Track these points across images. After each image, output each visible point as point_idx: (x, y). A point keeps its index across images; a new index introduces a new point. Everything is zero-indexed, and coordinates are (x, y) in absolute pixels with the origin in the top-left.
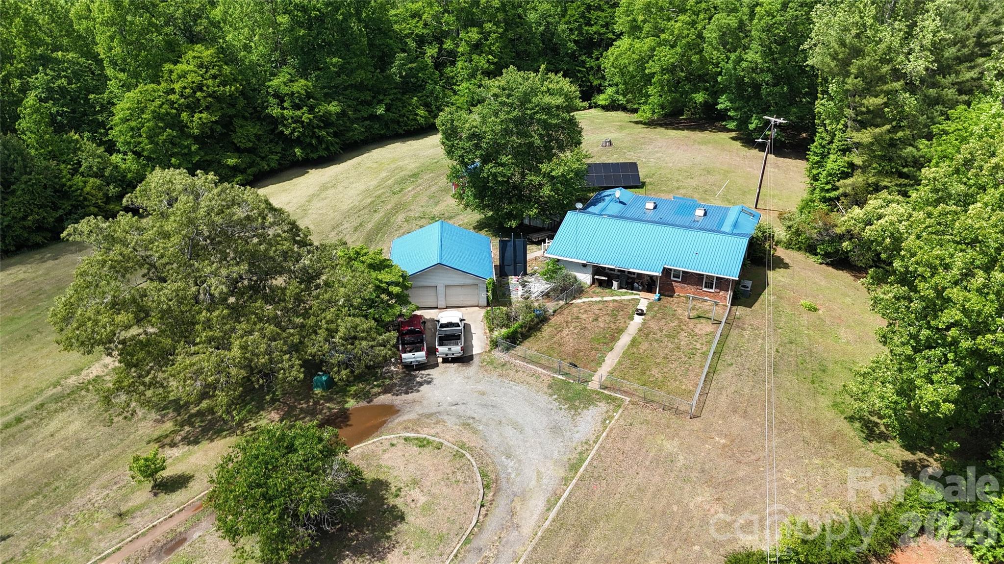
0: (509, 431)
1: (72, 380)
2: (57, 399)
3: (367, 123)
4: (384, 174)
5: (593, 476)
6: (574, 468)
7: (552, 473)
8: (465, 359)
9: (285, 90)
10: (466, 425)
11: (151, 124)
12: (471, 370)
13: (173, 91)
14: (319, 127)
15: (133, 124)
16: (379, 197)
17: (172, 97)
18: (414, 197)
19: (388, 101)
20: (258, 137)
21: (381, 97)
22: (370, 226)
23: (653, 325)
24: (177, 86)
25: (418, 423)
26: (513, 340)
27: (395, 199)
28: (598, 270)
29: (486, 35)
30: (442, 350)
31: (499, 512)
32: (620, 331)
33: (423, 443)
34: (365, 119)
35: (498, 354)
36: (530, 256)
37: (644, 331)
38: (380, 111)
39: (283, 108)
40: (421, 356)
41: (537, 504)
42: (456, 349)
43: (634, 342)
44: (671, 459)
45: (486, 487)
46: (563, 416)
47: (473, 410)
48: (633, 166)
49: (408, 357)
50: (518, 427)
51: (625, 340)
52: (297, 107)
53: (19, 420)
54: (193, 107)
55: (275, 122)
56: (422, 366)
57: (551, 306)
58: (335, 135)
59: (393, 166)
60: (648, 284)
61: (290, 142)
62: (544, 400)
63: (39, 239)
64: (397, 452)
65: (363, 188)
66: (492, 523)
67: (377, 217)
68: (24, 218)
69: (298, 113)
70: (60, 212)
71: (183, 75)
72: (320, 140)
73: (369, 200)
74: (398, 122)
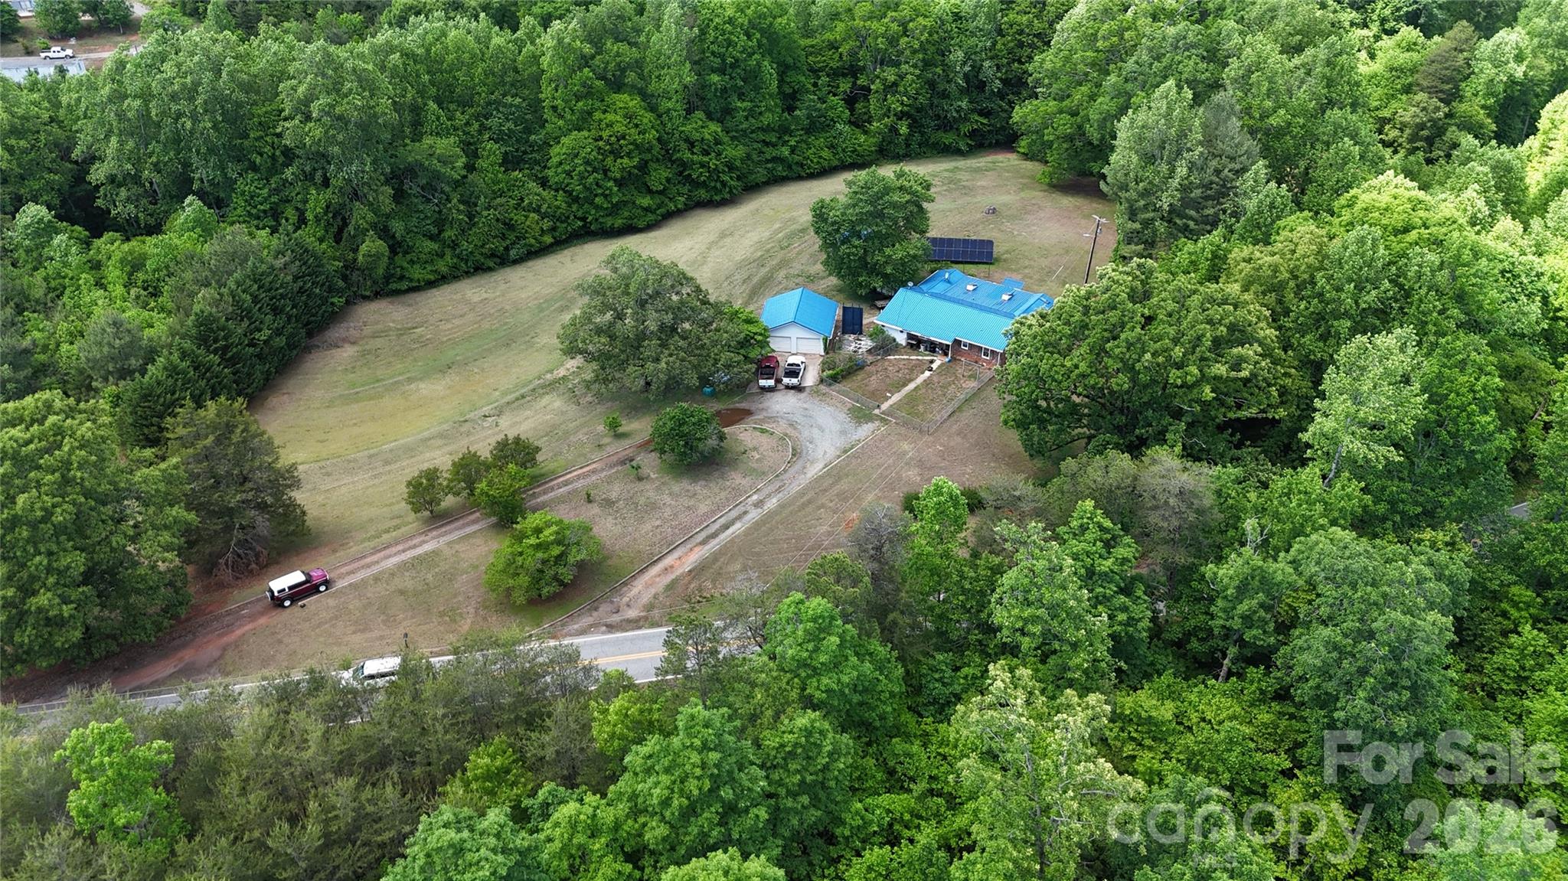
0: (815, 431)
1: (549, 376)
2: (543, 387)
3: (769, 165)
4: (777, 226)
5: (855, 456)
6: (845, 451)
7: (832, 452)
8: (798, 389)
9: (696, 136)
10: (791, 425)
11: (582, 168)
12: (802, 395)
13: (601, 138)
14: (724, 172)
15: (567, 168)
16: (768, 251)
17: (601, 143)
18: (799, 254)
19: (793, 143)
20: (668, 180)
21: (786, 138)
22: (755, 280)
23: (935, 379)
24: (605, 134)
25: (763, 421)
26: (834, 379)
27: (781, 255)
28: (910, 336)
29: (902, 77)
30: (786, 380)
31: (797, 467)
32: (911, 380)
33: (763, 431)
34: (768, 161)
35: (822, 387)
36: (865, 322)
37: (927, 383)
38: (785, 152)
39: (693, 153)
40: (771, 382)
41: (819, 466)
42: (794, 381)
43: (917, 388)
44: (905, 453)
45: (794, 455)
46: (850, 426)
47: (798, 418)
48: (990, 243)
49: (763, 383)
50: (821, 429)
51: (911, 386)
52: (706, 153)
53: (523, 397)
54: (616, 154)
55: (684, 165)
56: (771, 389)
57: (870, 359)
58: (739, 178)
59: (788, 216)
60: (945, 350)
61: (696, 184)
62: (843, 416)
63: (491, 264)
64: (748, 434)
65: (756, 239)
66: (792, 471)
67: (764, 271)
68: (482, 246)
69: (706, 159)
70: (508, 242)
71: (610, 125)
72: (724, 184)
73: (759, 254)
74: (802, 165)
